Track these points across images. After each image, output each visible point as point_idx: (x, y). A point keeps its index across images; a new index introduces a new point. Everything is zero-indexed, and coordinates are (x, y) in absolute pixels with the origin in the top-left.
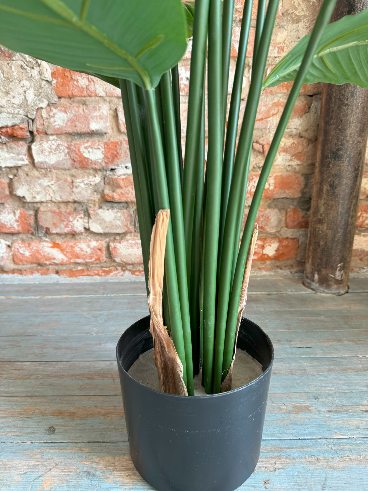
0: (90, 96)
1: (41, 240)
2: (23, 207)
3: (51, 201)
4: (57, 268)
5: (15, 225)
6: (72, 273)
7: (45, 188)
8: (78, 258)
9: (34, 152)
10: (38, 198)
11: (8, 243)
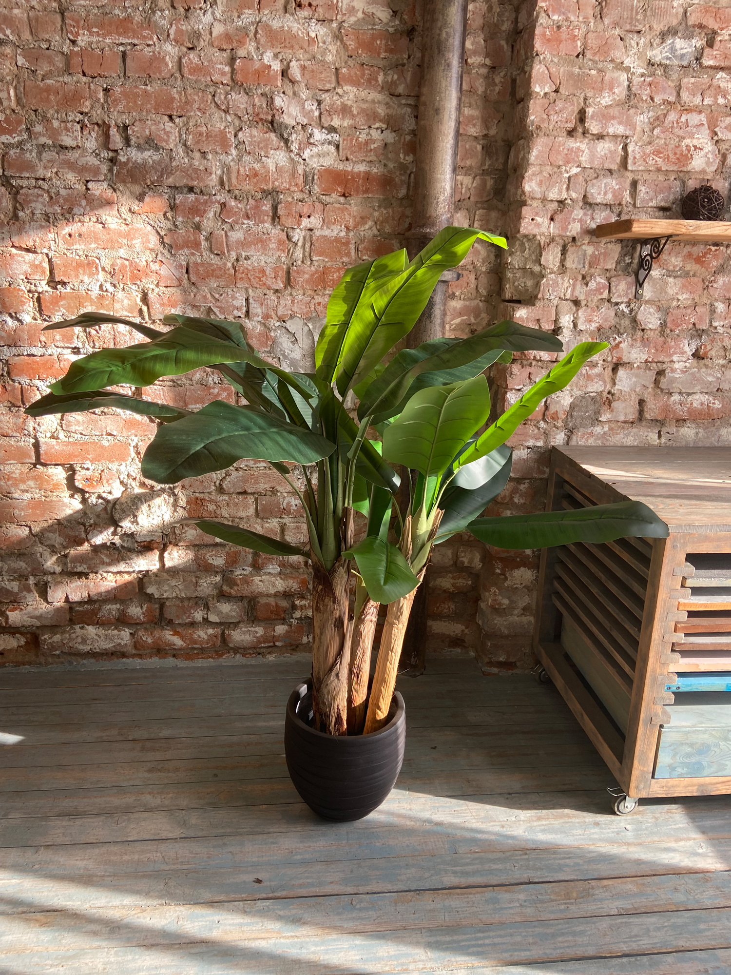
0: (216, 517)
1: (163, 629)
2: (151, 602)
3: (176, 597)
4: (175, 652)
5: (142, 617)
6: (188, 658)
7: (172, 587)
8: (196, 644)
9: (165, 559)
10: (165, 595)
11: (131, 631)
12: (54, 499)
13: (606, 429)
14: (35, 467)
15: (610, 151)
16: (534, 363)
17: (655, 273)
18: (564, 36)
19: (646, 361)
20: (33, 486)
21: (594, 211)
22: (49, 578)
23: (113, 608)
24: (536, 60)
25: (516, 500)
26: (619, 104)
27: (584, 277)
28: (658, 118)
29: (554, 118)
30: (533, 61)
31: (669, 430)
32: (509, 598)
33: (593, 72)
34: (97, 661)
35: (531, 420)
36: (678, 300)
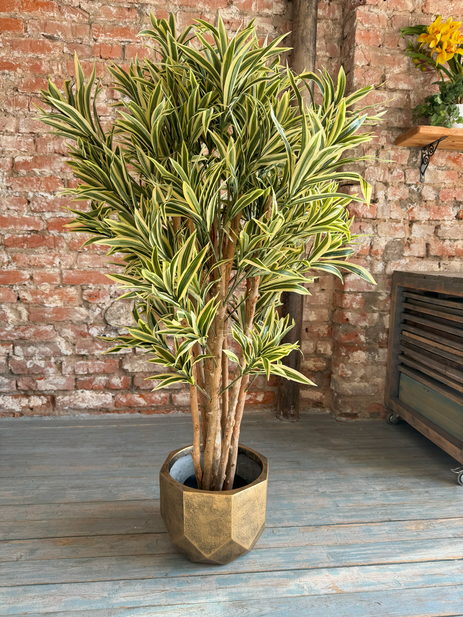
1: (133, 393)
2: (126, 375)
3: (142, 372)
4: (140, 409)
5: (120, 385)
6: (148, 412)
7: (140, 365)
8: (153, 403)
10: (136, 370)
11: (113, 395)
12: (70, 307)
13: (408, 261)
14: (59, 287)
15: (400, 98)
16: (363, 220)
17: (431, 167)
18: (372, 35)
19: (429, 220)
20: (57, 298)
21: (393, 131)
22: (63, 359)
23: (101, 380)
24: (357, 48)
25: (354, 306)
26: (403, 73)
27: (390, 169)
28: (425, 81)
29: (368, 79)
30: (354, 49)
31: (444, 262)
32: (351, 370)
33: (389, 55)
34: (91, 414)
35: (362, 255)
36: (445, 183)
